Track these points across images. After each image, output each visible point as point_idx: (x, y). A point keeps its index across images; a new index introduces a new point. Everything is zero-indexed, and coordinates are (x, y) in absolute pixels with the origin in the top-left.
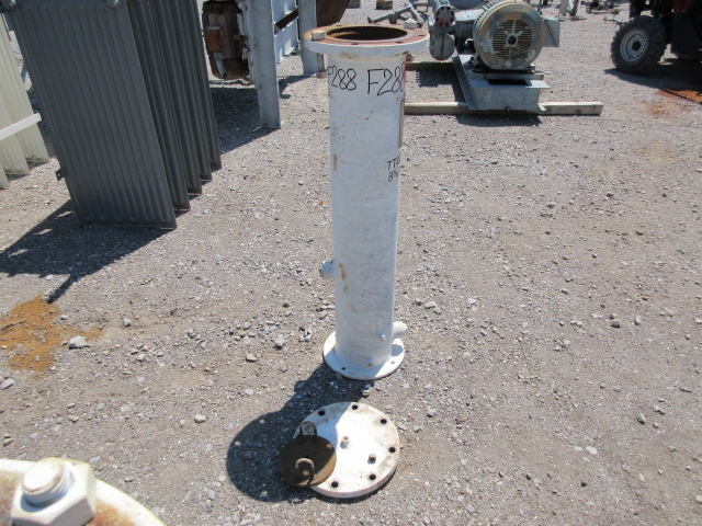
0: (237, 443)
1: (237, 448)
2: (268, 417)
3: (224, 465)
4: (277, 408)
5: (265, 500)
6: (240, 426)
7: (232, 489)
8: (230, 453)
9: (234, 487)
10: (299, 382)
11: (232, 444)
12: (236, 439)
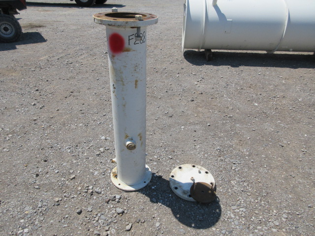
0: (193, 225)
1: (196, 225)
2: (175, 213)
3: (207, 230)
4: (169, 210)
5: (220, 210)
6: (182, 226)
7: (219, 224)
8: (199, 228)
9: (217, 223)
10: (152, 201)
11: (194, 227)
12: (191, 226)
